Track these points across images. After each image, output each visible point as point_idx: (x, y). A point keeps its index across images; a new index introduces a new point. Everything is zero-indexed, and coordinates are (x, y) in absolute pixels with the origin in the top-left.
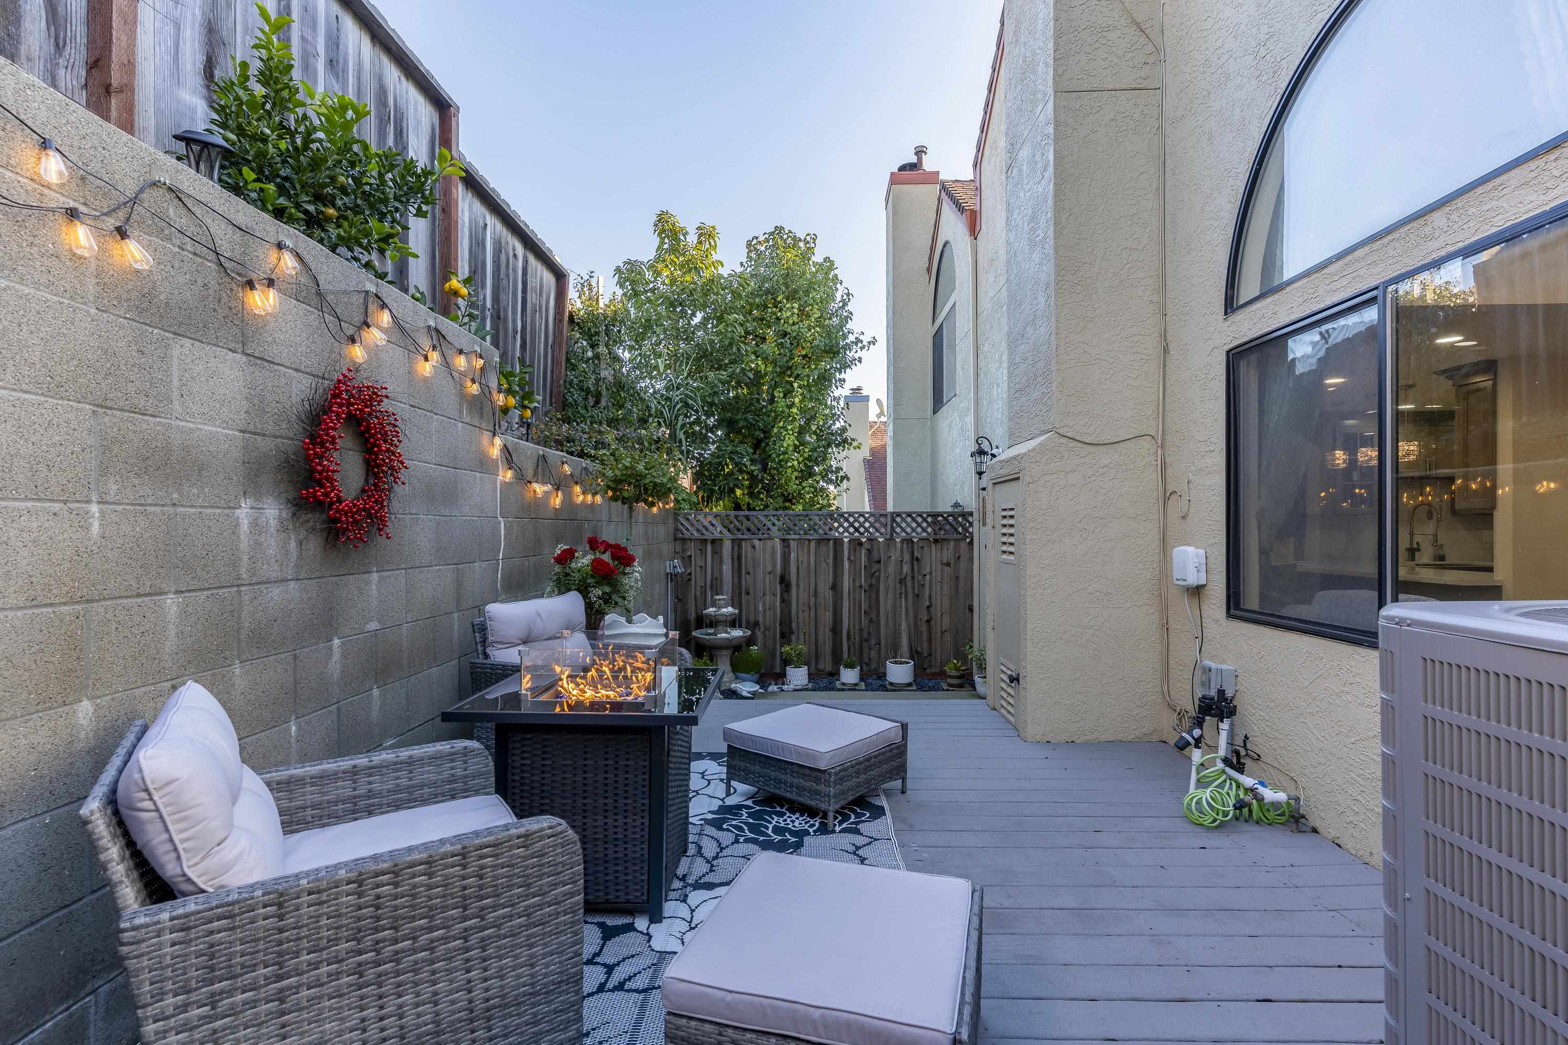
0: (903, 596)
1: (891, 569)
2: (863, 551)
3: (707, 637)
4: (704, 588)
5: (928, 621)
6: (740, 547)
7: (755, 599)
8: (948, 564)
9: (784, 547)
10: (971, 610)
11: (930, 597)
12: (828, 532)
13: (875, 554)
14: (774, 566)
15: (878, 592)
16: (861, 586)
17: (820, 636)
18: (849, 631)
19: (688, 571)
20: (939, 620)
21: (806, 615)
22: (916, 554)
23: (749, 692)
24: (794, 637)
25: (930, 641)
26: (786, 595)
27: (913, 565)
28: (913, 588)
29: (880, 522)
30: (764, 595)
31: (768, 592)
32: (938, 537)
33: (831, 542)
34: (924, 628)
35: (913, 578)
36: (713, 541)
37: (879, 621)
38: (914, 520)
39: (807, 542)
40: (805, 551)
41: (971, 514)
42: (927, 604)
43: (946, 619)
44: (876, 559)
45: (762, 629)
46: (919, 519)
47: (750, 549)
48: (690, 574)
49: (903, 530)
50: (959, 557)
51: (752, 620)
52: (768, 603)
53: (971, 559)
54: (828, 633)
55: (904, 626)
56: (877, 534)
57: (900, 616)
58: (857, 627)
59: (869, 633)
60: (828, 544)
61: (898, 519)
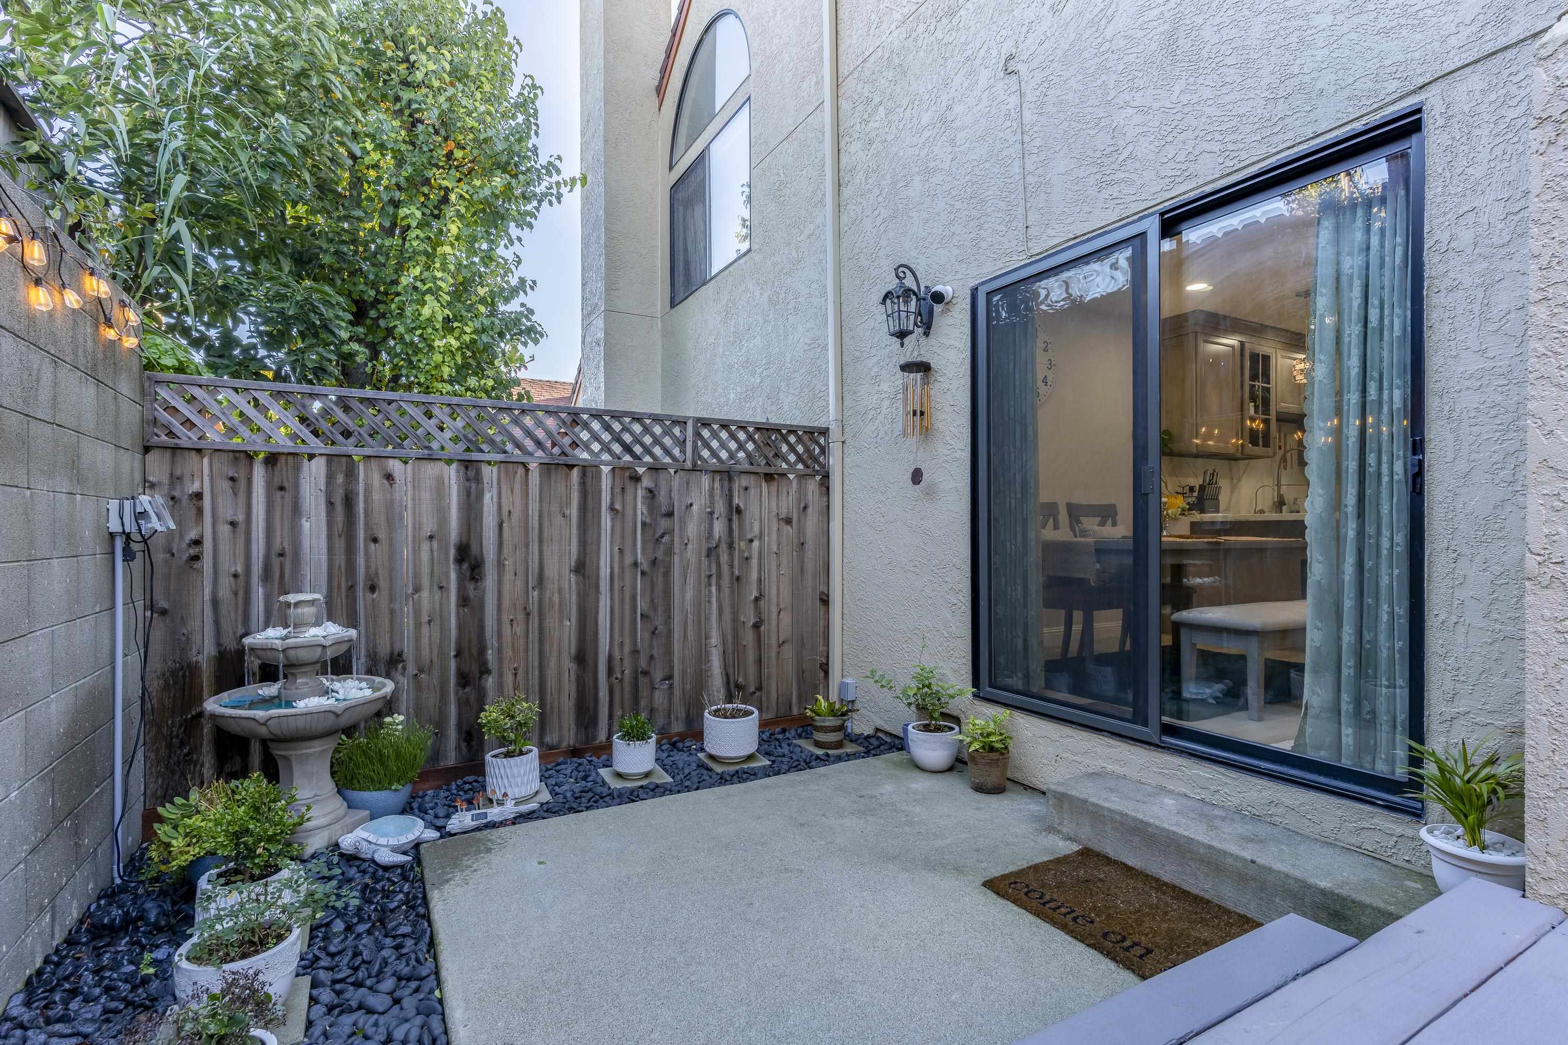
0: (714, 581)
1: (693, 528)
2: (640, 493)
3: (260, 714)
4: (242, 580)
5: (756, 626)
6: (351, 473)
7: (392, 600)
8: (788, 521)
9: (468, 480)
10: (825, 601)
11: (760, 581)
12: (569, 450)
13: (662, 497)
14: (443, 521)
15: (667, 574)
16: (635, 564)
17: (551, 673)
18: (610, 659)
19: (193, 535)
20: (774, 623)
21: (519, 630)
22: (736, 501)
23: (396, 850)
24: (490, 682)
25: (759, 662)
26: (471, 586)
27: (730, 520)
28: (731, 566)
29: (673, 437)
30: (417, 590)
31: (425, 582)
32: (772, 470)
33: (575, 472)
34: (749, 637)
35: (731, 546)
36: (272, 460)
37: (670, 633)
38: (733, 436)
39: (521, 471)
40: (517, 487)
41: (824, 432)
42: (755, 594)
43: (786, 618)
44: (664, 509)
45: (411, 669)
46: (742, 436)
47: (377, 480)
48: (197, 542)
49: (714, 454)
50: (805, 508)
51: (384, 650)
52: (425, 606)
53: (827, 510)
54: (569, 665)
55: (715, 640)
56: (668, 460)
57: (708, 619)
58: (627, 648)
59: (652, 657)
60: (568, 476)
61: (706, 433)
